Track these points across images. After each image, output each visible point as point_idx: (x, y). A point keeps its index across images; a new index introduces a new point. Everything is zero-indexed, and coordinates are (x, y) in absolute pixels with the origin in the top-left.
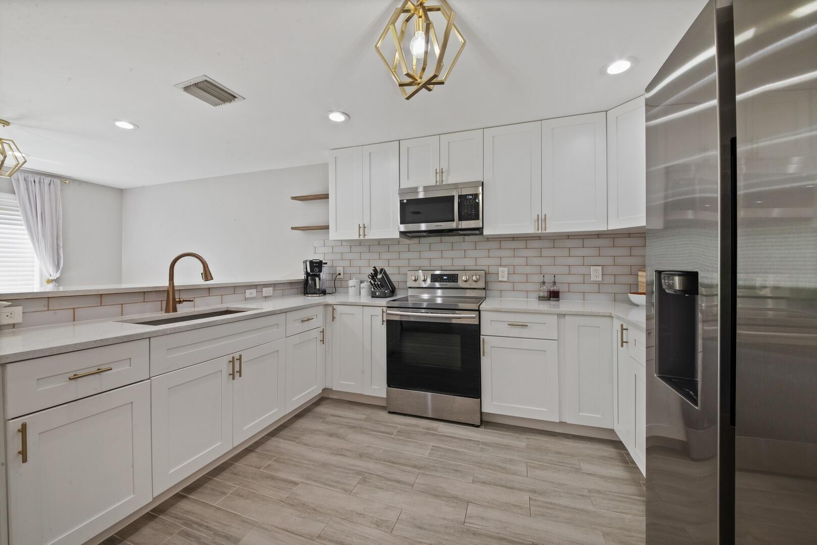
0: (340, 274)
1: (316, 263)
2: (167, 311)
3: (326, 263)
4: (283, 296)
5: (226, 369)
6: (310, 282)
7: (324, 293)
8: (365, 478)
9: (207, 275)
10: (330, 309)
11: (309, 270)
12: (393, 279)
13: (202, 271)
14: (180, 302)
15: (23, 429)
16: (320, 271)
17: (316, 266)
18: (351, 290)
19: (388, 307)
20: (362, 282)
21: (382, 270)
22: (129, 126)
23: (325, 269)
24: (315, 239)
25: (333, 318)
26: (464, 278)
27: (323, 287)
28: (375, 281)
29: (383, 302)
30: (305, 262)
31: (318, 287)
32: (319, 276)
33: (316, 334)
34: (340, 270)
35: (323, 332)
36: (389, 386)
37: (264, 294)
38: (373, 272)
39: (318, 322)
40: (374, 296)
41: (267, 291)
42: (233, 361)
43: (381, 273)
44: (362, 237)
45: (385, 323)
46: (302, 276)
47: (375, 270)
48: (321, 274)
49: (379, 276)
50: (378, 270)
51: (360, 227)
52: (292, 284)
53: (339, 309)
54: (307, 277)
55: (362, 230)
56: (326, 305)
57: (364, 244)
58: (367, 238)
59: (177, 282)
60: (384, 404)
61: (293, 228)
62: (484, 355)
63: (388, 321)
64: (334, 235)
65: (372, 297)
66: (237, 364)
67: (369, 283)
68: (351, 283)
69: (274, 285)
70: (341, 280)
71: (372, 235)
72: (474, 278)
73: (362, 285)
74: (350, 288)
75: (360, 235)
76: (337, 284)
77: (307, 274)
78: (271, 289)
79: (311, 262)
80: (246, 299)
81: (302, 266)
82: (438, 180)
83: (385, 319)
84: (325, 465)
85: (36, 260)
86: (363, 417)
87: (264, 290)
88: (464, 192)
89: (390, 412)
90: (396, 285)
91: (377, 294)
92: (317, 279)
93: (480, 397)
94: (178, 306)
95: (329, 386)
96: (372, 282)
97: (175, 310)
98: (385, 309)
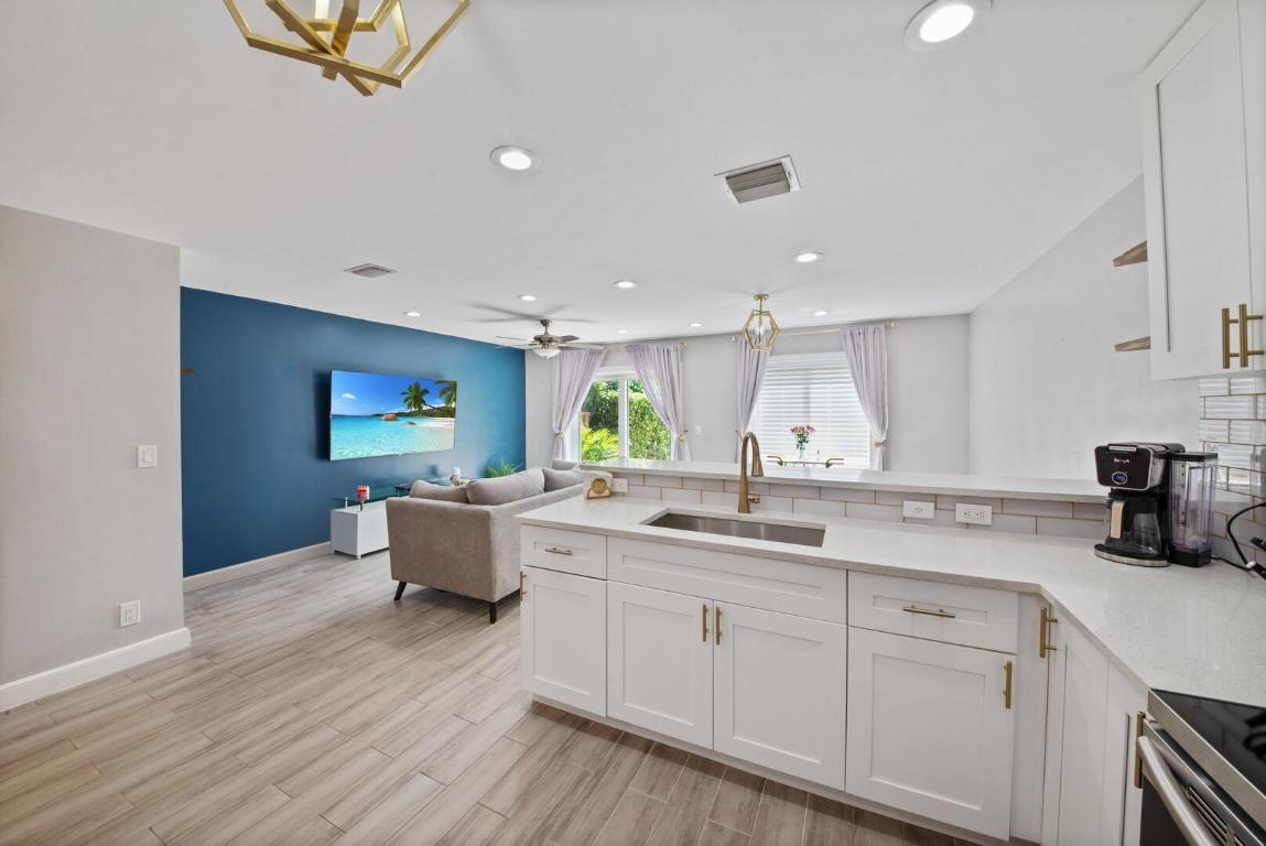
37: (961, 518)
41: (972, 512)
52: (1074, 505)
69: (1000, 502)
78: (987, 509)
80: (904, 518)
87: (961, 508)
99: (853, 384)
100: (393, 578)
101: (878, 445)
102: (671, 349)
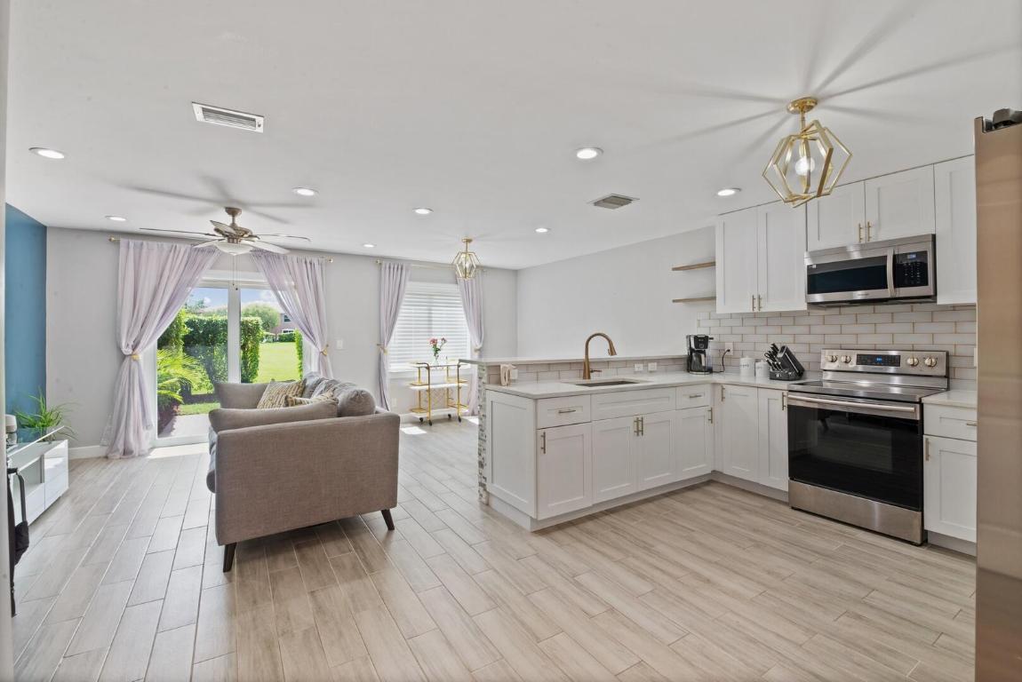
0: (729, 351)
1: (700, 338)
2: (584, 378)
3: (712, 339)
4: (666, 371)
5: (633, 428)
6: (694, 358)
7: (710, 371)
8: (758, 545)
9: (612, 351)
10: (720, 388)
11: (693, 346)
12: (800, 358)
13: (608, 347)
14: (592, 372)
15: (544, 436)
16: (707, 347)
17: (701, 342)
18: (744, 370)
19: (790, 391)
20: (757, 361)
21: (783, 348)
22: (545, 230)
23: (711, 344)
24: (701, 312)
25: (723, 398)
26: (910, 361)
27: (710, 365)
28: (774, 360)
29: (784, 385)
30: (688, 337)
31: (703, 364)
32: (704, 352)
33: (704, 412)
34: (729, 346)
35: (711, 411)
36: (792, 479)
37: (650, 369)
38: (771, 350)
39: (706, 400)
40: (773, 377)
41: (652, 366)
42: (637, 421)
43: (782, 351)
44: (756, 310)
45: (786, 409)
46: (685, 352)
47: (774, 347)
48: (707, 350)
49: (780, 355)
50: (779, 348)
51: (753, 299)
52: (674, 360)
53: (729, 389)
54: (691, 353)
55: (756, 302)
56: (715, 384)
57: (758, 318)
58: (762, 310)
59: (591, 356)
60: (786, 499)
61: (674, 301)
62: (927, 459)
63: (790, 407)
64: (721, 308)
65: (771, 379)
66: (640, 423)
67: (766, 363)
68: (744, 361)
69: (658, 360)
70: (730, 357)
71: (769, 307)
72: (927, 362)
73: (758, 364)
74: (742, 368)
75: (754, 308)
76: (726, 362)
77: (692, 350)
78: (656, 364)
79: (696, 338)
80: (635, 373)
81: (685, 341)
82: (863, 236)
83: (785, 404)
84: (718, 527)
85: (468, 334)
86: (761, 505)
87: (650, 365)
88: (903, 251)
89: (793, 508)
90: (805, 366)
91: (778, 376)
92: (703, 356)
93: (922, 511)
94: (592, 374)
95: (718, 468)
96: (771, 361)
97: (589, 378)
98: (785, 393)
99: (462, 309)
100: (220, 544)
101: (476, 350)
102: (315, 261)
